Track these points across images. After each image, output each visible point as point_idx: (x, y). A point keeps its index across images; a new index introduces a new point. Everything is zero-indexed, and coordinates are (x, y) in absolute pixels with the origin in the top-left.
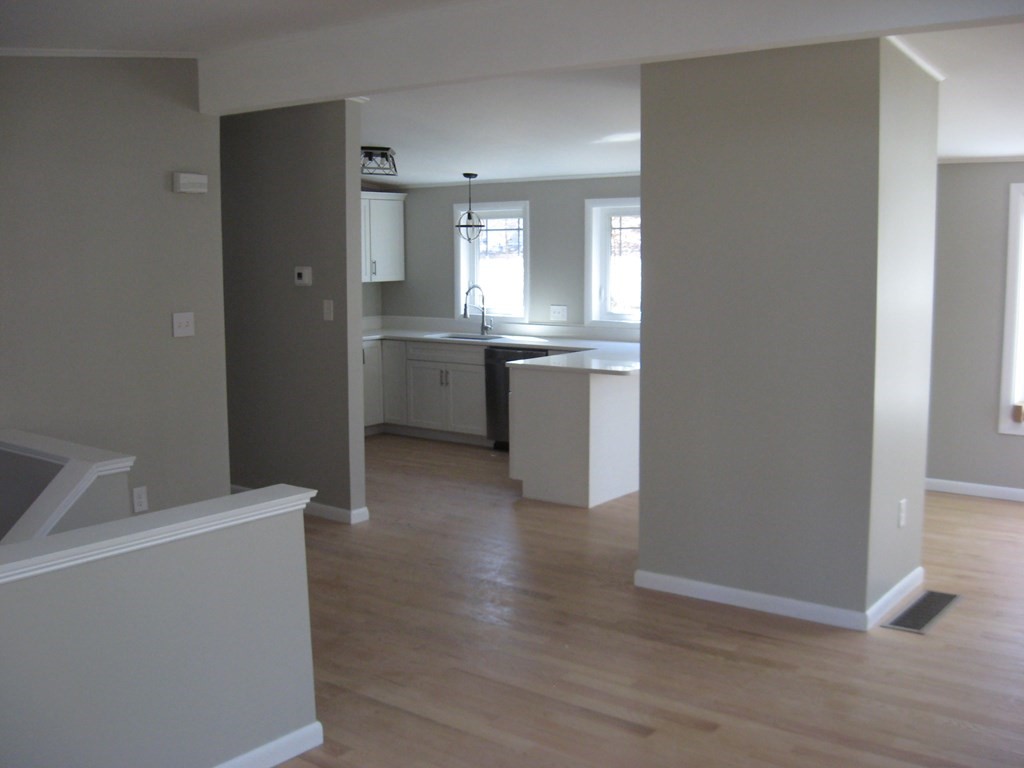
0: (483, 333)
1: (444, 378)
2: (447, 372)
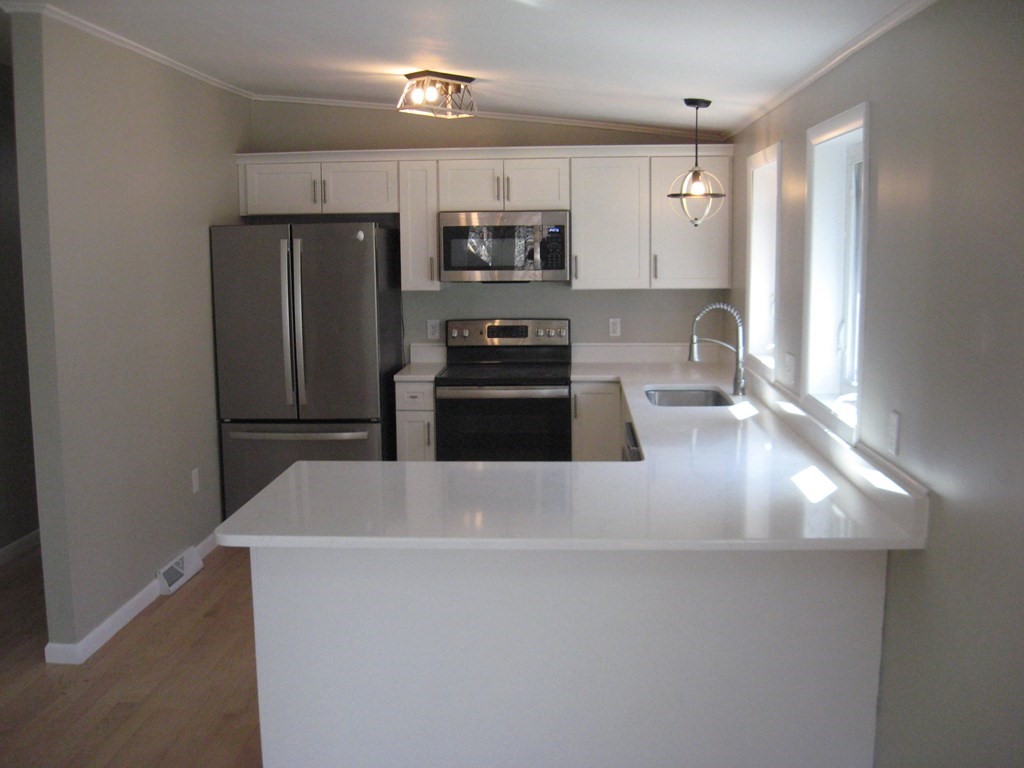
0: (736, 392)
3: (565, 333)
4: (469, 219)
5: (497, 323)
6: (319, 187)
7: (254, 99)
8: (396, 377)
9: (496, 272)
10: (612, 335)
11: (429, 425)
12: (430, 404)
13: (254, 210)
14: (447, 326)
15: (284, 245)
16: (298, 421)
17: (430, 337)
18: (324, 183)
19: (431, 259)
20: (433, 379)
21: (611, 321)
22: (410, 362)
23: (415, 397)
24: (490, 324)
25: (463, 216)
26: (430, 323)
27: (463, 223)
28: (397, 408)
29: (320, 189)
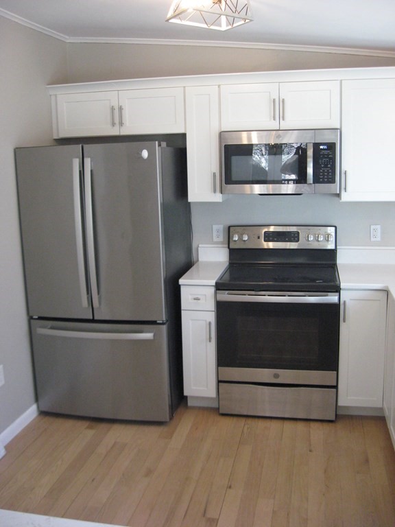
3: (332, 239)
4: (249, 138)
5: (272, 229)
6: (117, 112)
7: (68, 41)
8: (181, 281)
9: (271, 186)
10: (372, 239)
11: (210, 323)
12: (211, 306)
13: (63, 135)
14: (229, 230)
15: (76, 163)
16: (93, 321)
17: (215, 239)
18: (121, 109)
19: (214, 174)
20: (214, 284)
21: (372, 227)
22: (198, 260)
23: (197, 299)
24: (266, 230)
25: (244, 135)
26: (215, 227)
27: (245, 142)
28: (182, 308)
29: (117, 114)
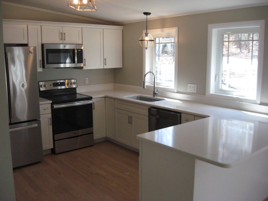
0: (154, 96)
1: (130, 120)
2: (131, 117)
3: (76, 84)
10: (86, 83)
11: (51, 118)
12: (50, 111)
14: (39, 83)
16: (11, 124)
19: (40, 60)
20: (51, 102)
21: (86, 79)
23: (45, 109)
24: (54, 82)
